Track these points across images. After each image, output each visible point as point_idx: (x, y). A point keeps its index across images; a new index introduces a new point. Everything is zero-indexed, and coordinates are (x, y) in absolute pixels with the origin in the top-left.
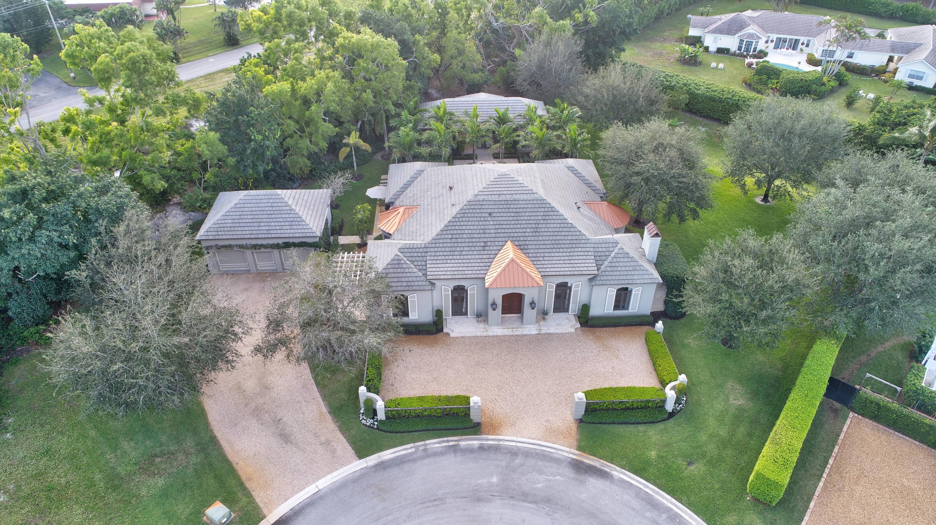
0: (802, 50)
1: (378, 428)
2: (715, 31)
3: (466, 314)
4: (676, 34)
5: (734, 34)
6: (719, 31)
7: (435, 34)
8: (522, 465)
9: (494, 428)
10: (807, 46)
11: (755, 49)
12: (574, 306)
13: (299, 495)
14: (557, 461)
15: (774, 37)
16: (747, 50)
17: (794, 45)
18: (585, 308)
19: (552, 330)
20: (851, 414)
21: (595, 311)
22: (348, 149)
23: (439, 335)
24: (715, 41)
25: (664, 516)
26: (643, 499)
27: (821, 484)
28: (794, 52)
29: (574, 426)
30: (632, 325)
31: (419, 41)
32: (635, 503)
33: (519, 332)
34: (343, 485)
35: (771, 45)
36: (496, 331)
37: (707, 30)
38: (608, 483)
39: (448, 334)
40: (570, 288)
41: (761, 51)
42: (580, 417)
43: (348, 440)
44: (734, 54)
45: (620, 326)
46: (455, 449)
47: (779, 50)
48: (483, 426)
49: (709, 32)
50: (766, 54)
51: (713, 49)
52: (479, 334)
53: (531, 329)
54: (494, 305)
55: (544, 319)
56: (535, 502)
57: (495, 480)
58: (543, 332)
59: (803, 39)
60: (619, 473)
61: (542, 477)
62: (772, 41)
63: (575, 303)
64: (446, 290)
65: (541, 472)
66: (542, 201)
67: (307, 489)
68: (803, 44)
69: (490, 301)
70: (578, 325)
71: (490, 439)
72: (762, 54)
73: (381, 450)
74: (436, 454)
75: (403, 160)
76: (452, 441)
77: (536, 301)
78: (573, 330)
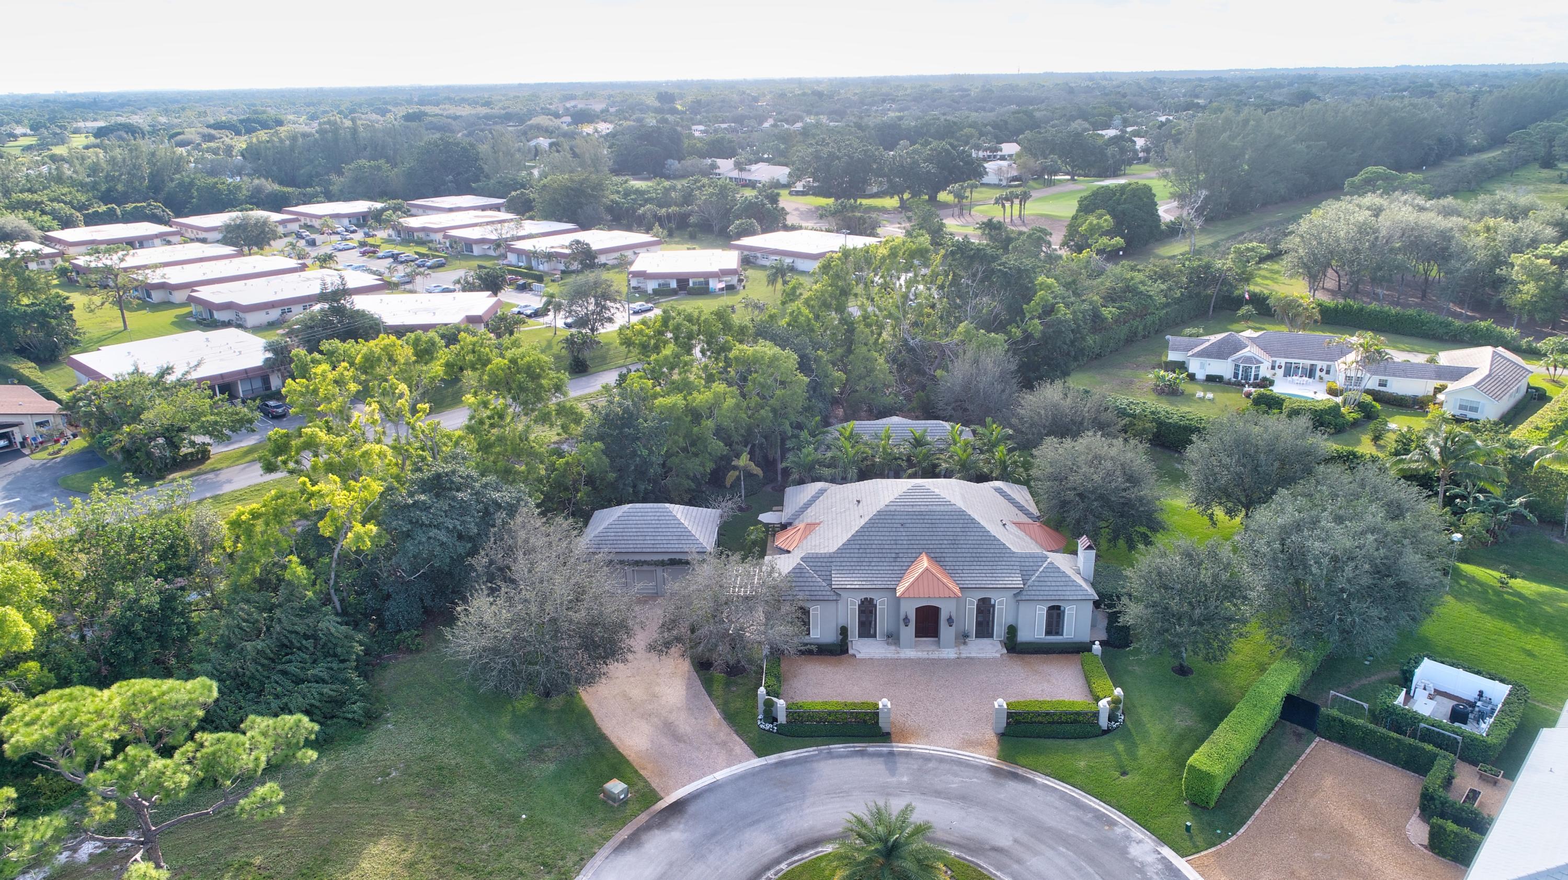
0: (1321, 378)
1: (778, 732)
2: (1201, 354)
3: (875, 636)
4: (1154, 360)
5: (1226, 358)
6: (1206, 354)
7: (840, 351)
8: (934, 769)
9: (904, 736)
10: (1328, 372)
11: (1256, 377)
12: (999, 629)
13: (696, 783)
14: (976, 767)
15: (1282, 361)
16: (1246, 378)
17: (1310, 372)
18: (1012, 630)
19: (973, 655)
20: (1317, 739)
21: (1024, 636)
22: (737, 473)
23: (844, 657)
24: (1202, 366)
25: (1090, 815)
26: (1067, 801)
27: (1271, 796)
28: (1311, 380)
29: (995, 740)
30: (1068, 653)
31: (822, 357)
32: (1058, 803)
33: (936, 655)
34: (743, 777)
35: (1280, 372)
36: (909, 653)
37: (1190, 353)
38: (1030, 787)
39: (854, 656)
40: (994, 606)
41: (1265, 379)
42: (1002, 731)
43: (745, 742)
44: (1229, 383)
45: (1054, 653)
46: (862, 753)
47: (1289, 378)
48: (893, 736)
49: (1193, 356)
50: (1272, 383)
51: (1200, 376)
52: (889, 655)
53: (949, 653)
54: (906, 621)
55: (965, 643)
56: (949, 798)
57: (905, 779)
58: (963, 656)
59: (1320, 364)
60: (1041, 779)
61: (957, 779)
62: (1280, 367)
63: (1000, 625)
64: (853, 603)
65: (956, 775)
66: (961, 514)
67: (704, 779)
68: (1321, 370)
69: (902, 616)
70: (1005, 651)
71: (899, 747)
72: (1267, 383)
73: (782, 751)
74: (841, 756)
75: (801, 482)
76: (859, 746)
77: (954, 617)
78: (998, 655)
